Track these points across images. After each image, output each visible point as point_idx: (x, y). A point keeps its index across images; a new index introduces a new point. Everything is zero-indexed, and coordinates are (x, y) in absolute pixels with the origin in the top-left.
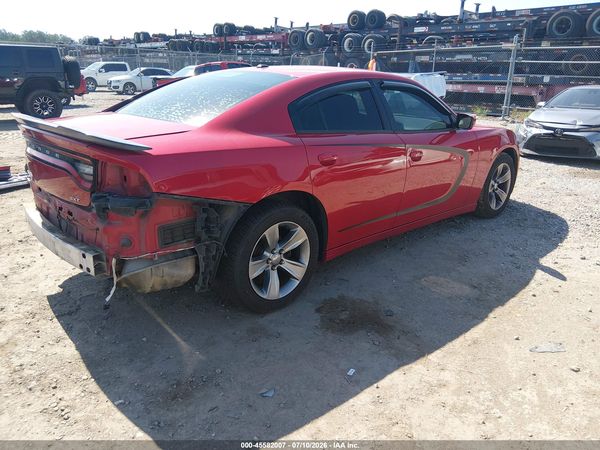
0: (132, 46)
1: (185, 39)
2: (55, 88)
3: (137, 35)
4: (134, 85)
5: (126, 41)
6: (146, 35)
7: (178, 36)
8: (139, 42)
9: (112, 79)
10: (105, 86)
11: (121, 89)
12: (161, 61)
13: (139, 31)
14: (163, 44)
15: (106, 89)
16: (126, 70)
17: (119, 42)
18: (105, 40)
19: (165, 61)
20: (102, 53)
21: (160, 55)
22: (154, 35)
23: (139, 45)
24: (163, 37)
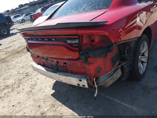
0: (19, 9)
1: (33, 3)
2: (6, 25)
3: (19, 6)
4: (24, 20)
5: (17, 8)
6: (22, 5)
7: (31, 3)
8: (20, 7)
9: (17, 20)
10: (16, 22)
11: (21, 22)
12: (28, 11)
13: (20, 5)
14: (28, 6)
15: (17, 23)
16: (20, 16)
17: (15, 9)
18: (11, 10)
19: (29, 11)
20: (11, 14)
21: (28, 9)
22: (24, 5)
23: (21, 8)
24: (27, 4)
